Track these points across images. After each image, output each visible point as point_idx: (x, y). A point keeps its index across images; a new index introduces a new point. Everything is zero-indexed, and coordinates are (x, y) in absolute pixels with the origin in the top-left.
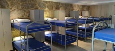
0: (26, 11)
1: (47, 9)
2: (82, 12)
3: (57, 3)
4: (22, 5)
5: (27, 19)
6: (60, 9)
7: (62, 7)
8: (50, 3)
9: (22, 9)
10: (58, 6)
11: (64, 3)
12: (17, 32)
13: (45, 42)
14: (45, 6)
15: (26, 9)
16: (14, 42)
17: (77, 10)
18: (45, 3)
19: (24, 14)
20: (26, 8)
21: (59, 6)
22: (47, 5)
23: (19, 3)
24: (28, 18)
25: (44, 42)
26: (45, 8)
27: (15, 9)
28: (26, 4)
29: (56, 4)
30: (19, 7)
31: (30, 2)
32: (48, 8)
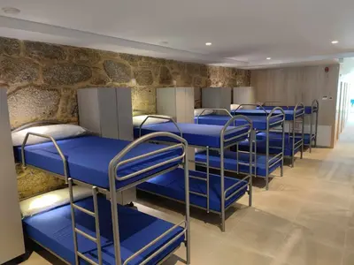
0: (63, 93)
1: (133, 82)
2: (232, 91)
3: (163, 61)
4: (46, 71)
5: (68, 122)
6: (175, 82)
7: (179, 76)
8: (143, 60)
9: (49, 87)
10: (168, 71)
11: (185, 63)
12: (34, 177)
13: (136, 204)
14: (128, 74)
15: (60, 88)
16: (30, 222)
17: (220, 84)
18: (127, 63)
19: (57, 106)
20: (61, 82)
21: (171, 71)
22: (132, 68)
23: (37, 62)
24: (73, 119)
25: (132, 205)
26: (128, 81)
27: (19, 88)
28: (62, 65)
29: (161, 65)
30: (37, 78)
31: (74, 60)
32: (137, 81)
